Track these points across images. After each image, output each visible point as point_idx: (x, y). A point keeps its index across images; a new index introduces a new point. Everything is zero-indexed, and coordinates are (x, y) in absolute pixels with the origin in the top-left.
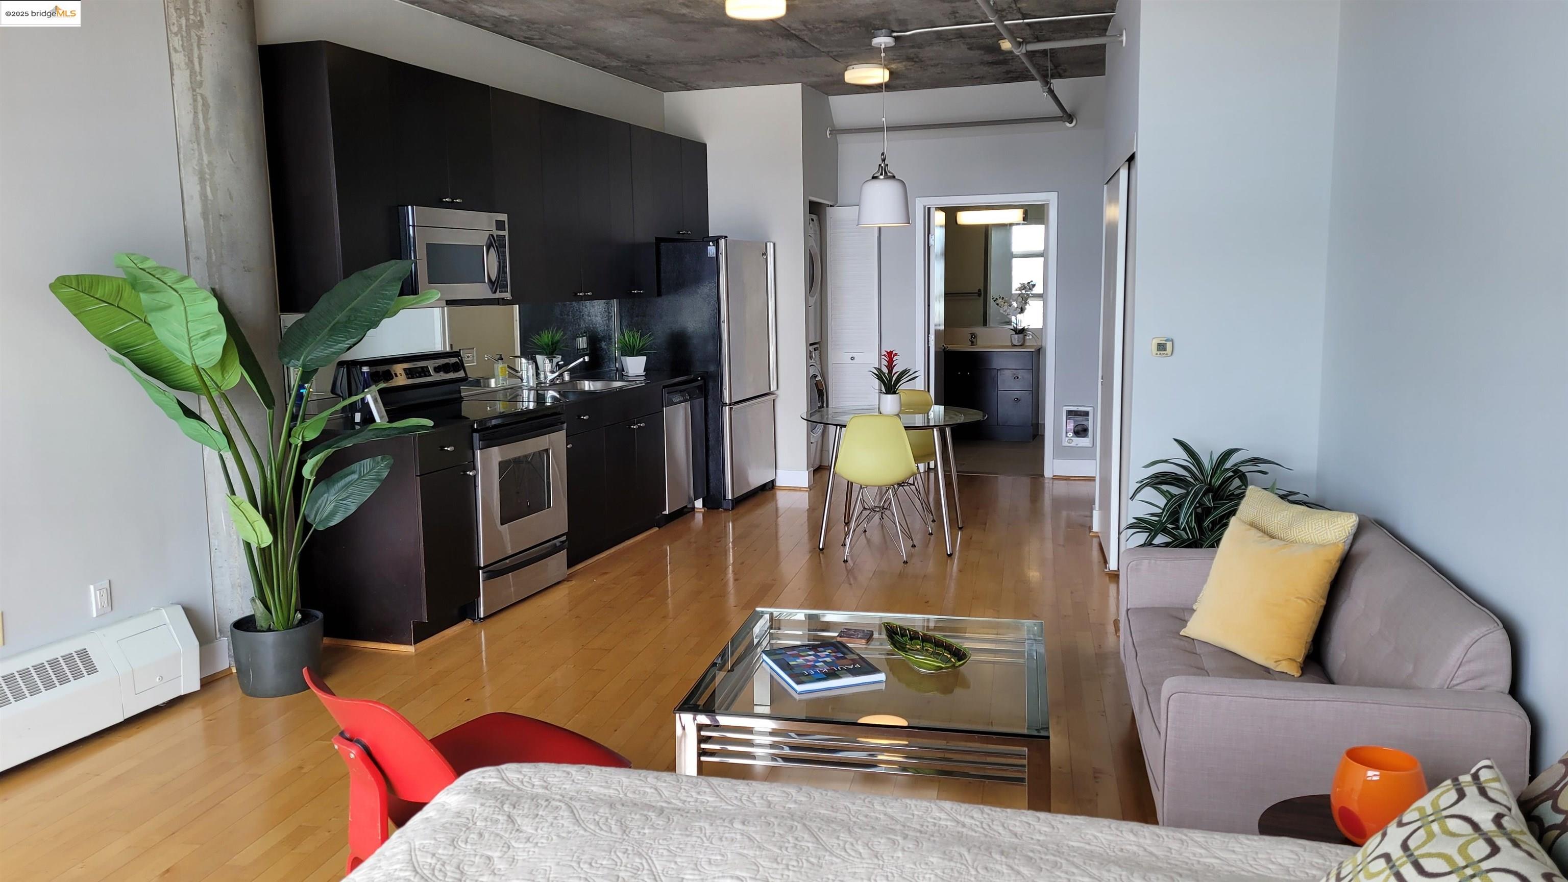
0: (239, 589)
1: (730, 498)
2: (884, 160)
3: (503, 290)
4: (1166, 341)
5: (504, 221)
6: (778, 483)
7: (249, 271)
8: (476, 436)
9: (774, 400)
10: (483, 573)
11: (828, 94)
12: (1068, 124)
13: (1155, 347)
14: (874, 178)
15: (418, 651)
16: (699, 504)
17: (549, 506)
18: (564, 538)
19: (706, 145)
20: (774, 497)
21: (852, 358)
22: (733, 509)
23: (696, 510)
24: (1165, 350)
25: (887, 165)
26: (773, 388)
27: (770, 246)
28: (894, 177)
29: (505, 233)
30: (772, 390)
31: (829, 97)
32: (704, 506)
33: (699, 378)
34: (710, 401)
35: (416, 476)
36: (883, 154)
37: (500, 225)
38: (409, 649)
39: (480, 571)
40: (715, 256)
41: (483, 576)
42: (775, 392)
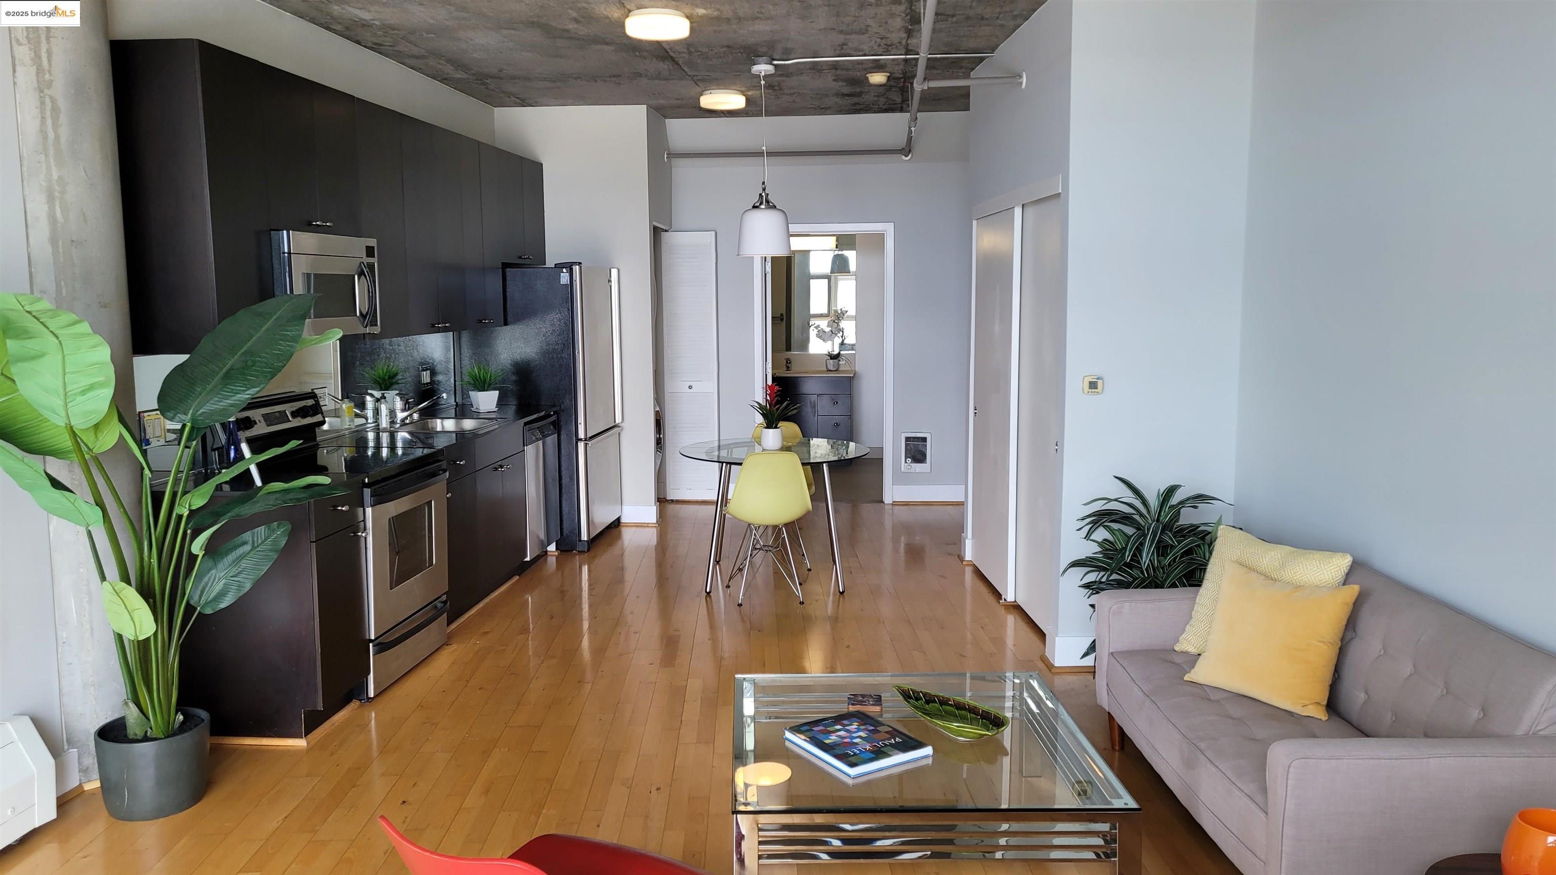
0: (92, 688)
1: (586, 539)
2: (764, 190)
3: (374, 323)
4: (1098, 379)
5: (373, 247)
6: (623, 520)
7: (106, 307)
8: (367, 492)
9: (619, 433)
10: (374, 646)
11: (665, 117)
12: (903, 157)
13: (1087, 385)
14: (754, 207)
15: (312, 743)
16: (552, 548)
17: (431, 564)
18: (444, 598)
19: (542, 164)
20: (619, 536)
21: (690, 387)
22: (588, 550)
23: (548, 553)
24: (1096, 388)
25: (768, 194)
26: (618, 420)
27: (614, 272)
28: (775, 207)
29: (374, 260)
30: (617, 422)
31: (666, 120)
32: (557, 549)
33: (552, 413)
34: (563, 437)
35: (311, 542)
36: (763, 183)
37: (370, 251)
38: (300, 743)
39: (371, 644)
40: (569, 283)
41: (374, 650)
42: (621, 425)
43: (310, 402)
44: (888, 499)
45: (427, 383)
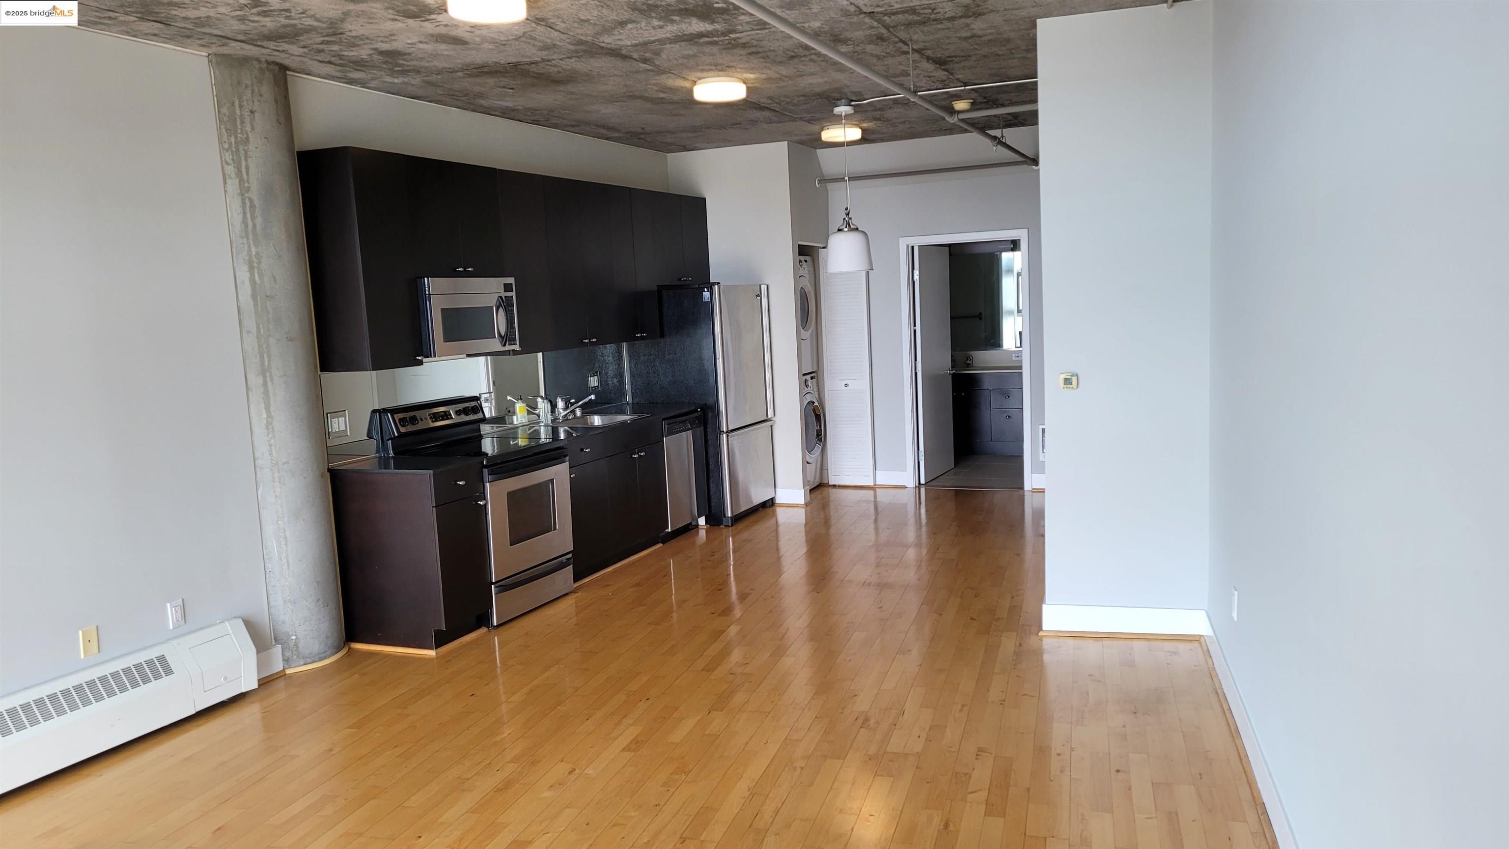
0: (290, 604)
1: (729, 516)
2: (848, 214)
3: (512, 343)
4: (1071, 376)
5: (512, 284)
6: (778, 501)
7: (291, 340)
8: (486, 471)
9: (771, 426)
10: (495, 587)
12: (1034, 167)
13: (1062, 382)
14: (839, 230)
15: (439, 655)
16: (702, 521)
17: (555, 529)
18: (570, 556)
19: (705, 199)
20: (774, 514)
21: (846, 385)
22: (732, 525)
23: (699, 527)
24: (1071, 384)
25: (851, 218)
26: (770, 415)
27: (764, 288)
28: (857, 229)
29: (513, 294)
30: (769, 417)
31: (817, 150)
32: (707, 523)
33: (699, 410)
34: (709, 430)
35: (433, 507)
36: (847, 209)
37: (508, 288)
38: (431, 653)
39: (493, 586)
40: (709, 300)
41: (495, 591)
42: (772, 419)
43: (473, 404)
44: (1027, 486)
45: (595, 387)
